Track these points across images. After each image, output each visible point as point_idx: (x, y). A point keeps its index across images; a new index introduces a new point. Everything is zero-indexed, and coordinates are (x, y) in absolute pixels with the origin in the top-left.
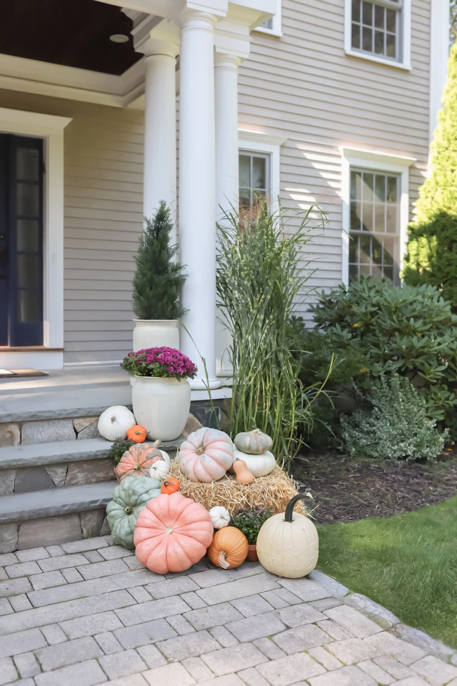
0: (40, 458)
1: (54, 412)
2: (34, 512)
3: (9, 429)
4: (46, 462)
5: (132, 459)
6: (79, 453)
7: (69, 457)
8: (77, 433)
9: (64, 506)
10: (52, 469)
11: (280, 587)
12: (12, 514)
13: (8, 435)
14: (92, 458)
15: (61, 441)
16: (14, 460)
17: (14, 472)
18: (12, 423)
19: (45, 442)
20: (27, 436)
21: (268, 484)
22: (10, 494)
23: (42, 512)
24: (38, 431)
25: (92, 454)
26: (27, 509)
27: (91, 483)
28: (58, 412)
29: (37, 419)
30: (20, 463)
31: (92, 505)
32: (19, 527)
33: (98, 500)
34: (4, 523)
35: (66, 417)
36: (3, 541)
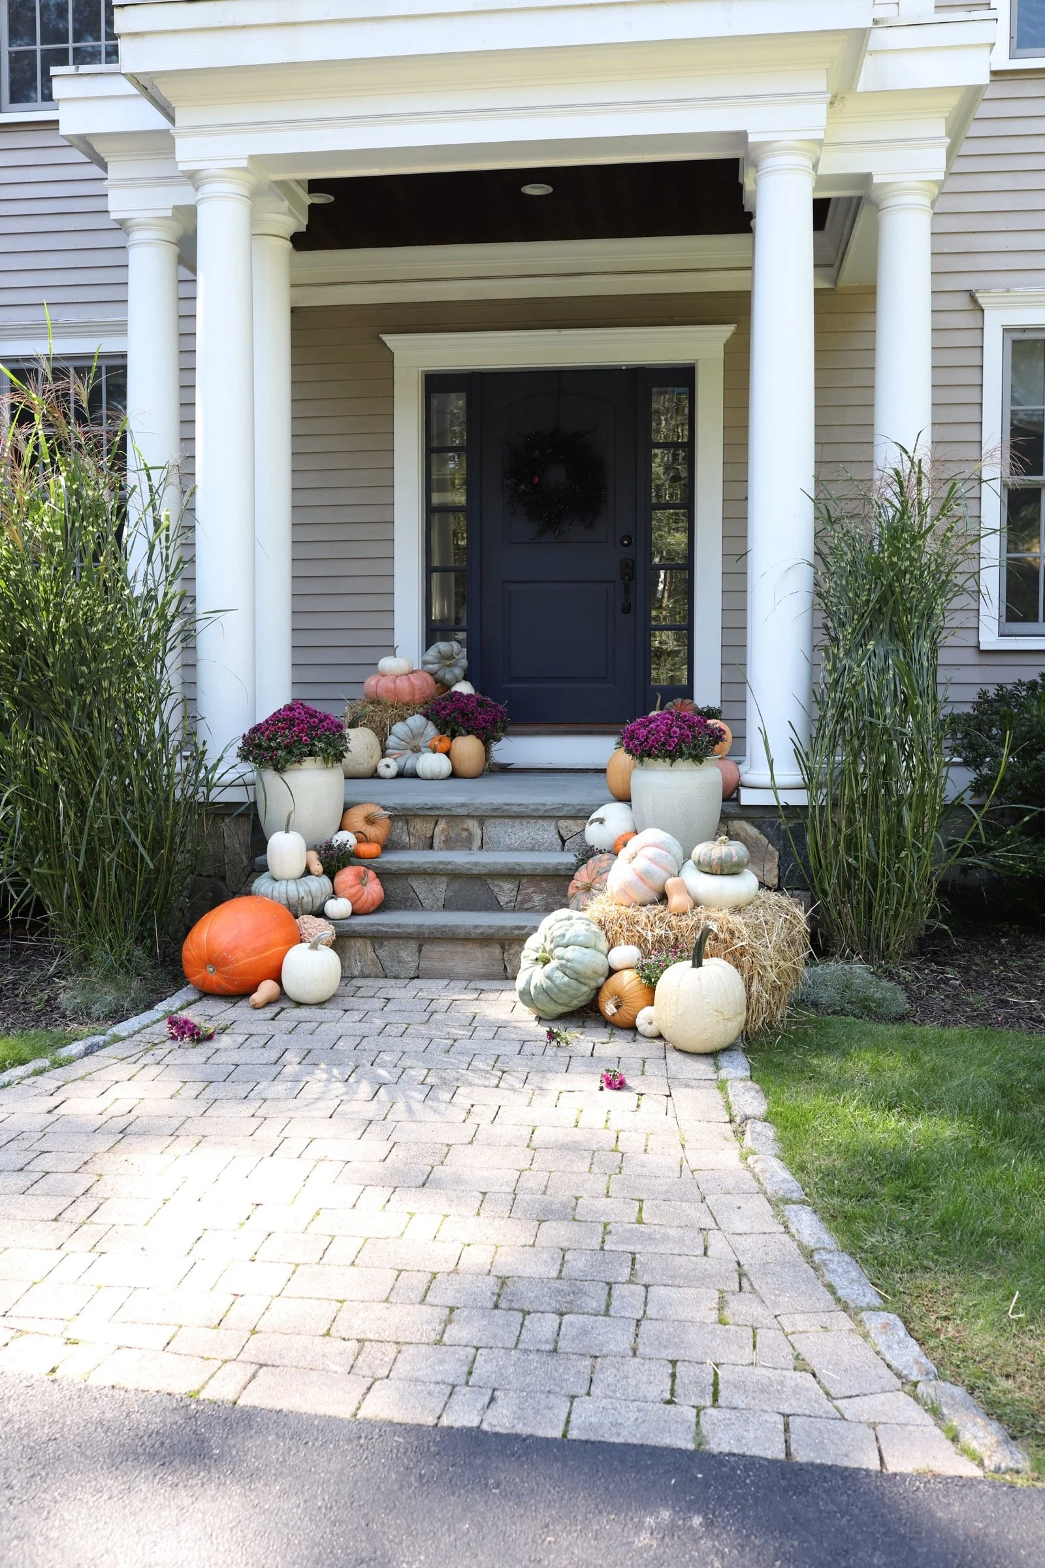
0: (476, 864)
1: (527, 806)
2: (436, 928)
3: (465, 826)
4: (485, 871)
5: (585, 876)
6: (533, 864)
7: (517, 868)
8: (563, 842)
9: (476, 927)
10: (496, 882)
12: (408, 926)
13: (465, 834)
14: (550, 872)
15: (539, 850)
16: (441, 863)
17: (445, 879)
18: (468, 816)
19: (515, 850)
20: (489, 838)
21: (708, 918)
22: (438, 910)
23: (447, 929)
24: (506, 832)
25: (550, 867)
26: (426, 924)
28: (531, 807)
29: (502, 814)
30: (449, 867)
31: (516, 932)
32: (421, 946)
33: (526, 927)
34: (400, 938)
35: (546, 814)
36: (400, 962)
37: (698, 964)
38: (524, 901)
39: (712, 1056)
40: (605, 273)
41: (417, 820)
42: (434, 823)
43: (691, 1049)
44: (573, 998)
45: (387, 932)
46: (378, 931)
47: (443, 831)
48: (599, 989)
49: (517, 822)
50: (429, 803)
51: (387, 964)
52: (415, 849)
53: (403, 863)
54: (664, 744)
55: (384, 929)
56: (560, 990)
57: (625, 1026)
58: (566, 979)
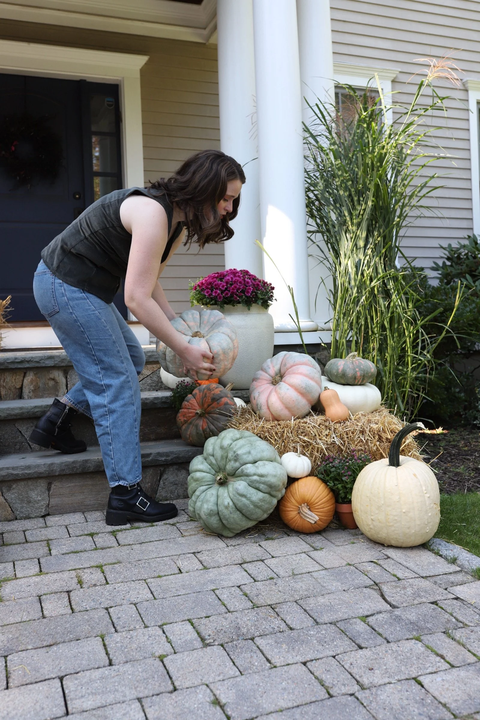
2: (68, 465)
3: (52, 376)
5: (195, 404)
11: (385, 557)
12: (39, 466)
13: (51, 383)
18: (55, 367)
27: (149, 440)
32: (50, 484)
33: (151, 454)
34: (29, 479)
36: (29, 502)
37: (395, 462)
39: (425, 546)
41: (7, 374)
42: (23, 375)
43: (410, 544)
45: (17, 475)
46: (8, 475)
47: (32, 382)
48: (281, 502)
50: (19, 357)
51: (18, 506)
52: (6, 400)
53: (13, 409)
54: (243, 292)
55: (15, 472)
56: (256, 506)
58: (261, 495)
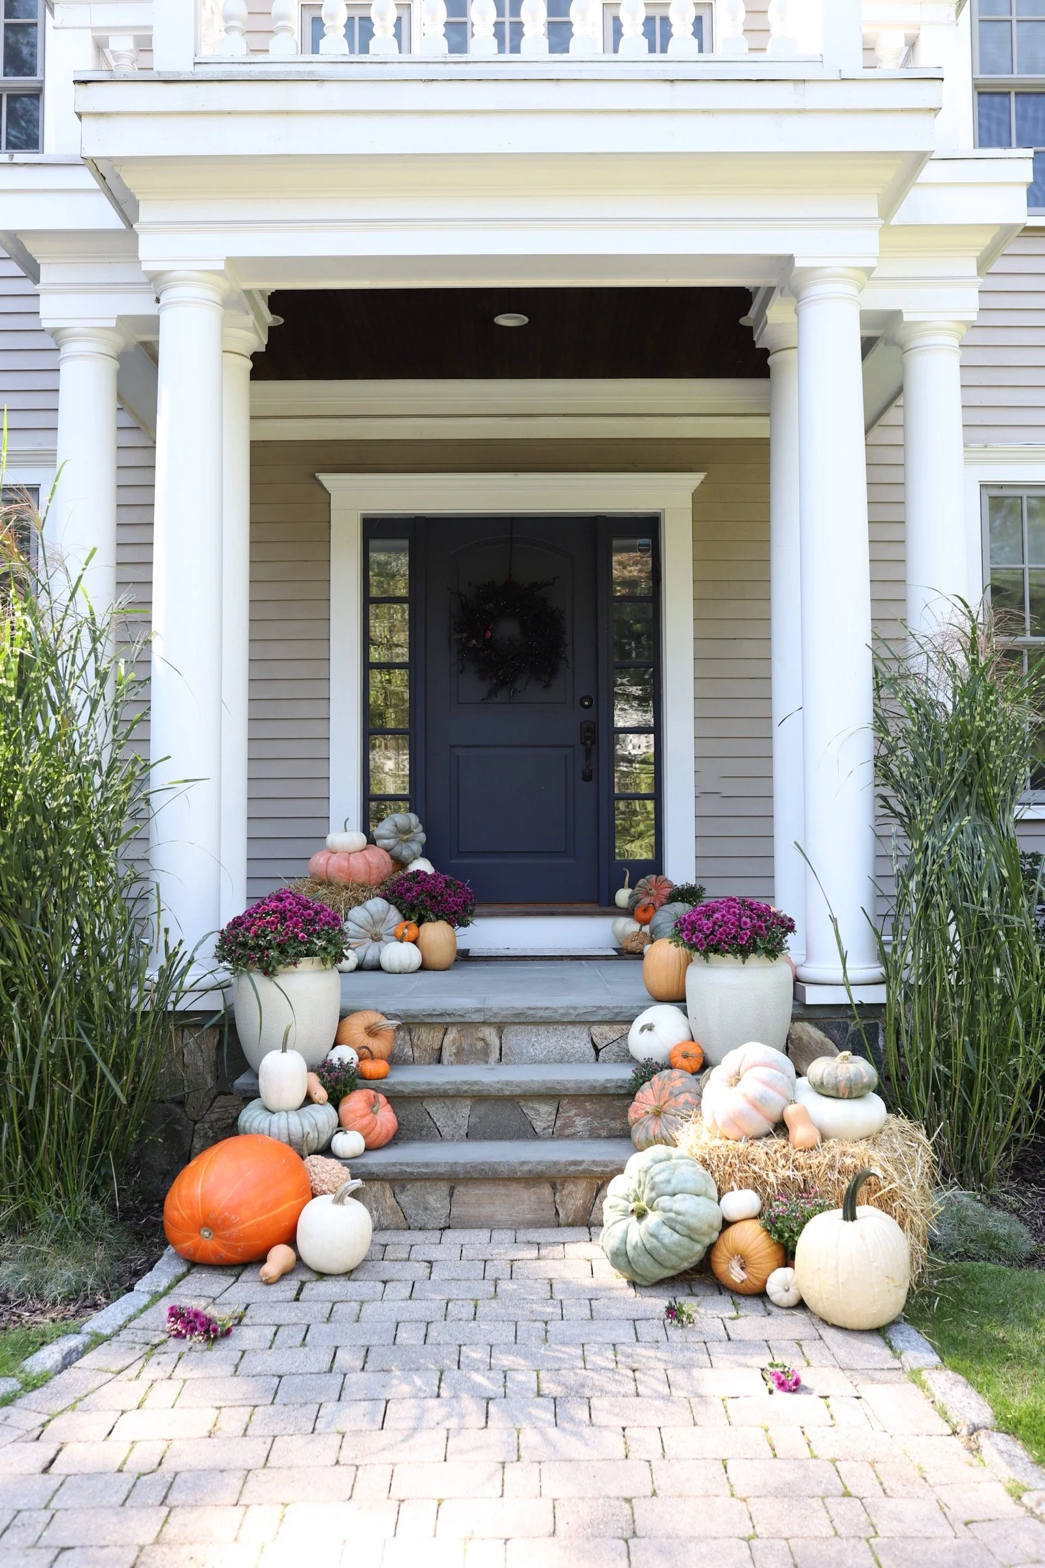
0: (507, 1083)
1: (555, 1011)
2: (474, 1166)
3: (480, 1035)
4: (518, 1091)
5: (651, 1097)
6: (576, 1082)
7: (558, 1087)
8: (597, 1051)
9: (523, 1163)
10: (530, 1105)
11: (817, 1338)
12: (438, 1164)
13: (480, 1044)
14: (598, 1091)
15: (569, 1062)
16: (465, 1083)
17: (468, 1102)
18: (484, 1023)
19: (541, 1062)
20: (510, 1048)
21: (844, 1154)
22: (460, 1140)
23: (486, 1168)
24: (529, 1041)
25: (598, 1084)
26: (461, 1161)
27: (599, 1137)
28: (560, 1011)
29: (525, 1020)
30: (475, 1088)
31: (572, 1168)
32: (452, 1189)
33: (583, 1161)
34: (428, 1179)
35: (578, 1020)
36: (426, 1209)
37: (850, 1215)
38: (565, 1126)
39: (880, 1331)
40: (564, 415)
41: (423, 1029)
42: (443, 1031)
43: (855, 1326)
44: (683, 1259)
45: (412, 1173)
46: (402, 1172)
47: (454, 1041)
48: (711, 1248)
49: (542, 1029)
50: (438, 1008)
51: (411, 1212)
52: (420, 1064)
53: (418, 1084)
54: (734, 938)
55: (408, 1169)
56: (669, 1251)
57: (749, 1292)
